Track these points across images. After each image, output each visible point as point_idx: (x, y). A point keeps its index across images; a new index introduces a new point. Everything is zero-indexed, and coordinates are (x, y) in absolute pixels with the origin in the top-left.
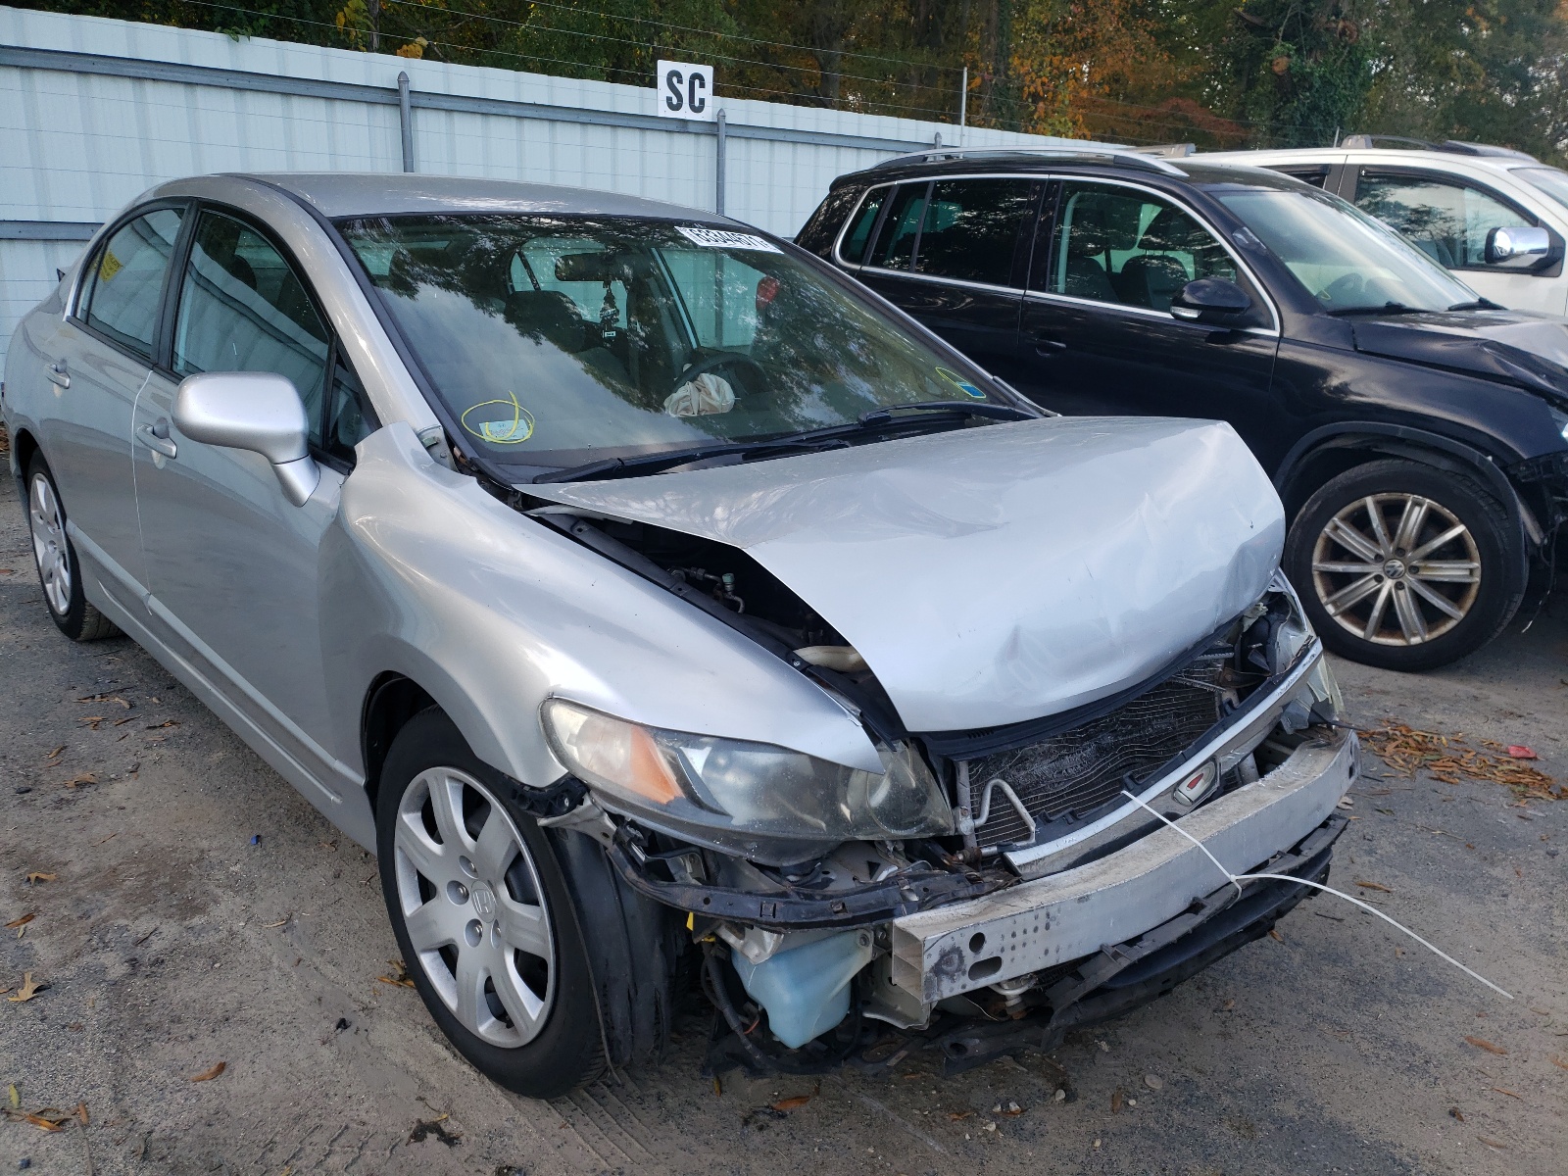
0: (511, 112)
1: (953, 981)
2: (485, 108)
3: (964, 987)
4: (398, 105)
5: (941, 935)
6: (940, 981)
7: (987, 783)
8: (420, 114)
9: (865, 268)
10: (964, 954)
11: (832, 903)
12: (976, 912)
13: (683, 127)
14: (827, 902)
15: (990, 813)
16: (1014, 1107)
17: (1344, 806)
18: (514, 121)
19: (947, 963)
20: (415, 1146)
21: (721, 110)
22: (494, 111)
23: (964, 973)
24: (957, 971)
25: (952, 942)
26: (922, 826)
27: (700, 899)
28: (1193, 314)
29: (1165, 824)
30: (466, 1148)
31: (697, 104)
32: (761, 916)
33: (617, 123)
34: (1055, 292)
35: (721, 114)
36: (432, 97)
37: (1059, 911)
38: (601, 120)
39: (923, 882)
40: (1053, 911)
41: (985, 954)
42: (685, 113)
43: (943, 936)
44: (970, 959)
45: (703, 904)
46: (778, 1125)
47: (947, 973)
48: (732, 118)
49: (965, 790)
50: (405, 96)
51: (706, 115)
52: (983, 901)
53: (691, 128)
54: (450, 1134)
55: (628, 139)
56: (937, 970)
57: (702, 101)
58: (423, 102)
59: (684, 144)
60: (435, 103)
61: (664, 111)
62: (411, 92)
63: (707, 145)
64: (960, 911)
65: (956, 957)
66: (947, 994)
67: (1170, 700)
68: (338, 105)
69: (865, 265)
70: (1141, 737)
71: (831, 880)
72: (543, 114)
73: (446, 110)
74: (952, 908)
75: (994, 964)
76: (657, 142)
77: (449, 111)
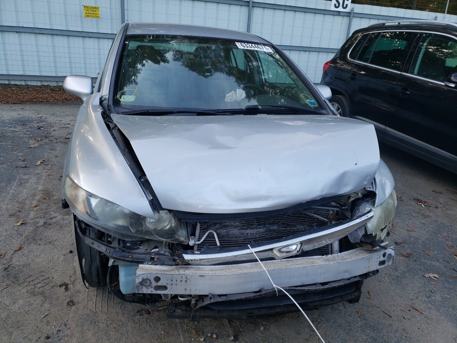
0: (283, 8)
1: (148, 289)
2: (275, 7)
3: (152, 292)
4: (249, 6)
5: (142, 273)
6: (142, 288)
7: (208, 231)
8: (255, 9)
9: (355, 61)
10: (152, 281)
11: (129, 255)
12: (168, 270)
13: (339, 13)
14: (128, 254)
15: (204, 240)
16: (215, 336)
17: (433, 278)
18: (283, 11)
19: (145, 282)
20: (59, 288)
21: (353, 8)
22: (277, 8)
23: (152, 287)
24: (149, 286)
25: (147, 277)
26: (172, 239)
27: (91, 242)
28: (453, 85)
29: (258, 261)
30: (68, 293)
31: (345, 6)
32: (106, 252)
33: (316, 12)
34: (413, 73)
35: (353, 9)
36: (259, 4)
37: (191, 277)
38: (311, 11)
39: (158, 256)
40: (188, 277)
41: (160, 284)
42: (340, 9)
43: (143, 274)
44: (154, 284)
45: (91, 244)
46: (146, 316)
47: (145, 286)
48: (356, 11)
49: (198, 232)
50: (251, 3)
51: (347, 10)
52: (174, 267)
53: (341, 14)
54: (68, 288)
55: (319, 17)
56: (141, 283)
57: (347, 5)
58: (256, 5)
59: (338, 19)
60: (260, 6)
61: (333, 8)
62: (253, 2)
63: (346, 20)
64: (163, 268)
65: (148, 282)
66: (145, 292)
67: (305, 220)
68: (232, 6)
69: (355, 60)
70: (289, 230)
71: (139, 248)
72: (292, 9)
73: (263, 8)
74: (161, 267)
75: (165, 288)
76: (329, 18)
77: (264, 8)
